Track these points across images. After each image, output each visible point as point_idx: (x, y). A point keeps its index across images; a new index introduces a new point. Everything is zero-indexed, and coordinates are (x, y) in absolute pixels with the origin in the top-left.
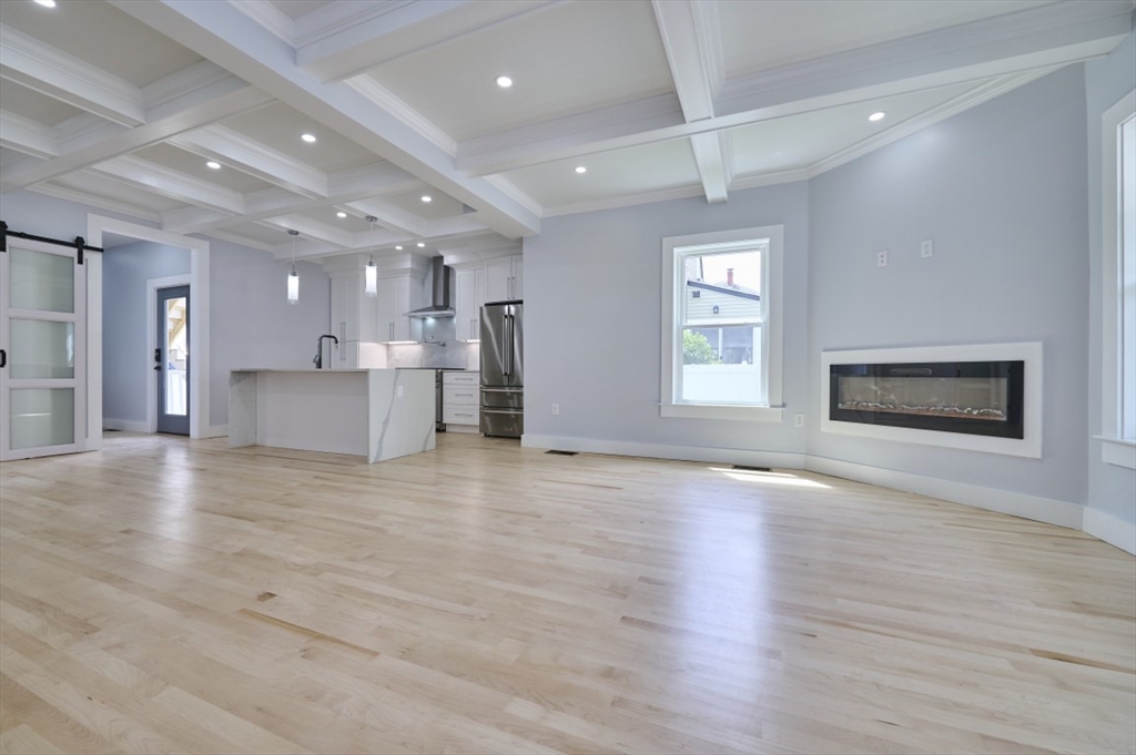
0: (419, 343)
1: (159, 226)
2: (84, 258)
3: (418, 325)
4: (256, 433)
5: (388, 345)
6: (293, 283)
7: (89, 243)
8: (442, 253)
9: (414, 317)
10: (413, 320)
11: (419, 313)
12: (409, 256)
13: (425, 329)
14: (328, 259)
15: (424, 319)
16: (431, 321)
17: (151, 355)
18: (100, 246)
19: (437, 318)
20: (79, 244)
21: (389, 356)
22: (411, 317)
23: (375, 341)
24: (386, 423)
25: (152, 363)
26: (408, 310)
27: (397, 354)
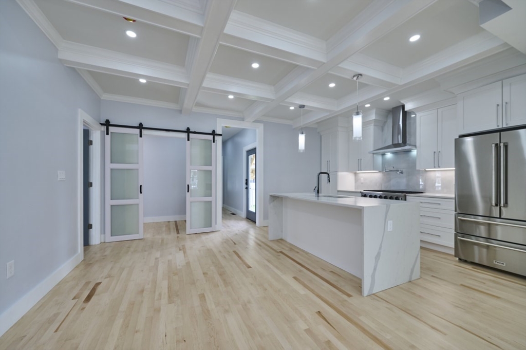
0: (380, 172)
1: (243, 119)
2: (215, 139)
3: (379, 159)
4: (282, 232)
5: (355, 173)
6: (302, 138)
7: (217, 132)
8: (403, 102)
9: (377, 154)
10: (375, 155)
11: (381, 150)
12: (374, 111)
13: (384, 162)
14: (320, 123)
15: (383, 154)
16: (389, 156)
17: (244, 182)
18: (221, 133)
19: (395, 153)
20: (214, 133)
21: (356, 180)
22: (373, 154)
23: (347, 171)
24: (378, 256)
25: (245, 186)
26: (372, 149)
27: (362, 179)
